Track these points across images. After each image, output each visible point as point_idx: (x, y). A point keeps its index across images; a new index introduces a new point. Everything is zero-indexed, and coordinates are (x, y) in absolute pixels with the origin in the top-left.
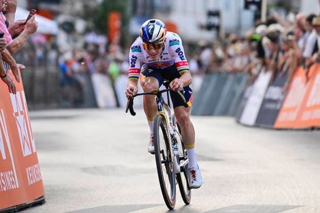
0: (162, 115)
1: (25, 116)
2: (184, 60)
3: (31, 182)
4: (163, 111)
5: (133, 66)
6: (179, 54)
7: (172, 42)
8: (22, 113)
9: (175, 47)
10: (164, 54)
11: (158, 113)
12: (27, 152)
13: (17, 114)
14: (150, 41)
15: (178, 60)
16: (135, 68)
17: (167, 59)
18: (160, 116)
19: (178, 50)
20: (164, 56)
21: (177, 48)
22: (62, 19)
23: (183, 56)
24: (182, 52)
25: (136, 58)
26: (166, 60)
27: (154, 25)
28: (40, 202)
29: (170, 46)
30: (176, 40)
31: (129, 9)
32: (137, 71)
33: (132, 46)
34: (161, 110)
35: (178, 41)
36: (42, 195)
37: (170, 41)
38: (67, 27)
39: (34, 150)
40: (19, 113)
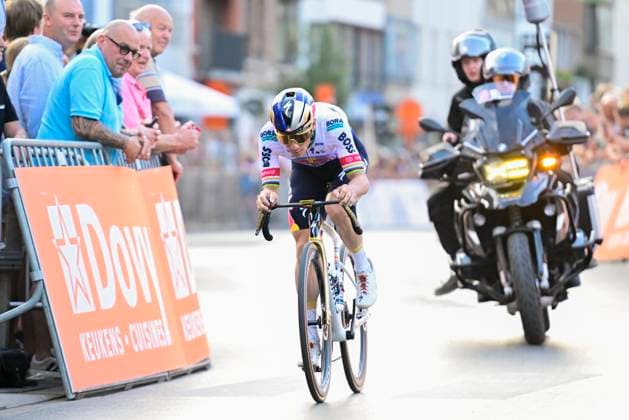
0: (316, 244)
1: (179, 239)
2: (354, 153)
3: (189, 337)
4: (319, 237)
5: (267, 165)
6: (344, 144)
7: (331, 124)
8: (174, 234)
9: (337, 132)
10: (317, 144)
11: (311, 240)
12: (181, 293)
13: (166, 236)
14: (289, 130)
15: (343, 153)
16: (271, 167)
17: (323, 152)
18: (315, 247)
19: (342, 137)
20: (317, 149)
21: (341, 133)
22: (246, 94)
23: (351, 146)
24: (348, 139)
25: (270, 151)
26: (321, 154)
27: (292, 102)
28: (204, 369)
29: (328, 130)
30: (336, 120)
32: (274, 172)
33: (262, 131)
34: (316, 236)
35: (341, 121)
36: (205, 357)
37: (328, 123)
38: (252, 107)
39: (194, 290)
40: (170, 234)
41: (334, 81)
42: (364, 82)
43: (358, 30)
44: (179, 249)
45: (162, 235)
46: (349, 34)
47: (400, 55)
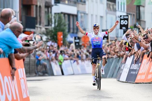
1: (24, 80)
8: (23, 78)
12: (25, 96)
13: (21, 79)
31: (67, 30)
39: (28, 96)
40: (22, 78)
41: (63, 31)
42: (72, 31)
43: (69, 15)
44: (24, 83)
45: (20, 79)
46: (66, 16)
47: (82, 22)
